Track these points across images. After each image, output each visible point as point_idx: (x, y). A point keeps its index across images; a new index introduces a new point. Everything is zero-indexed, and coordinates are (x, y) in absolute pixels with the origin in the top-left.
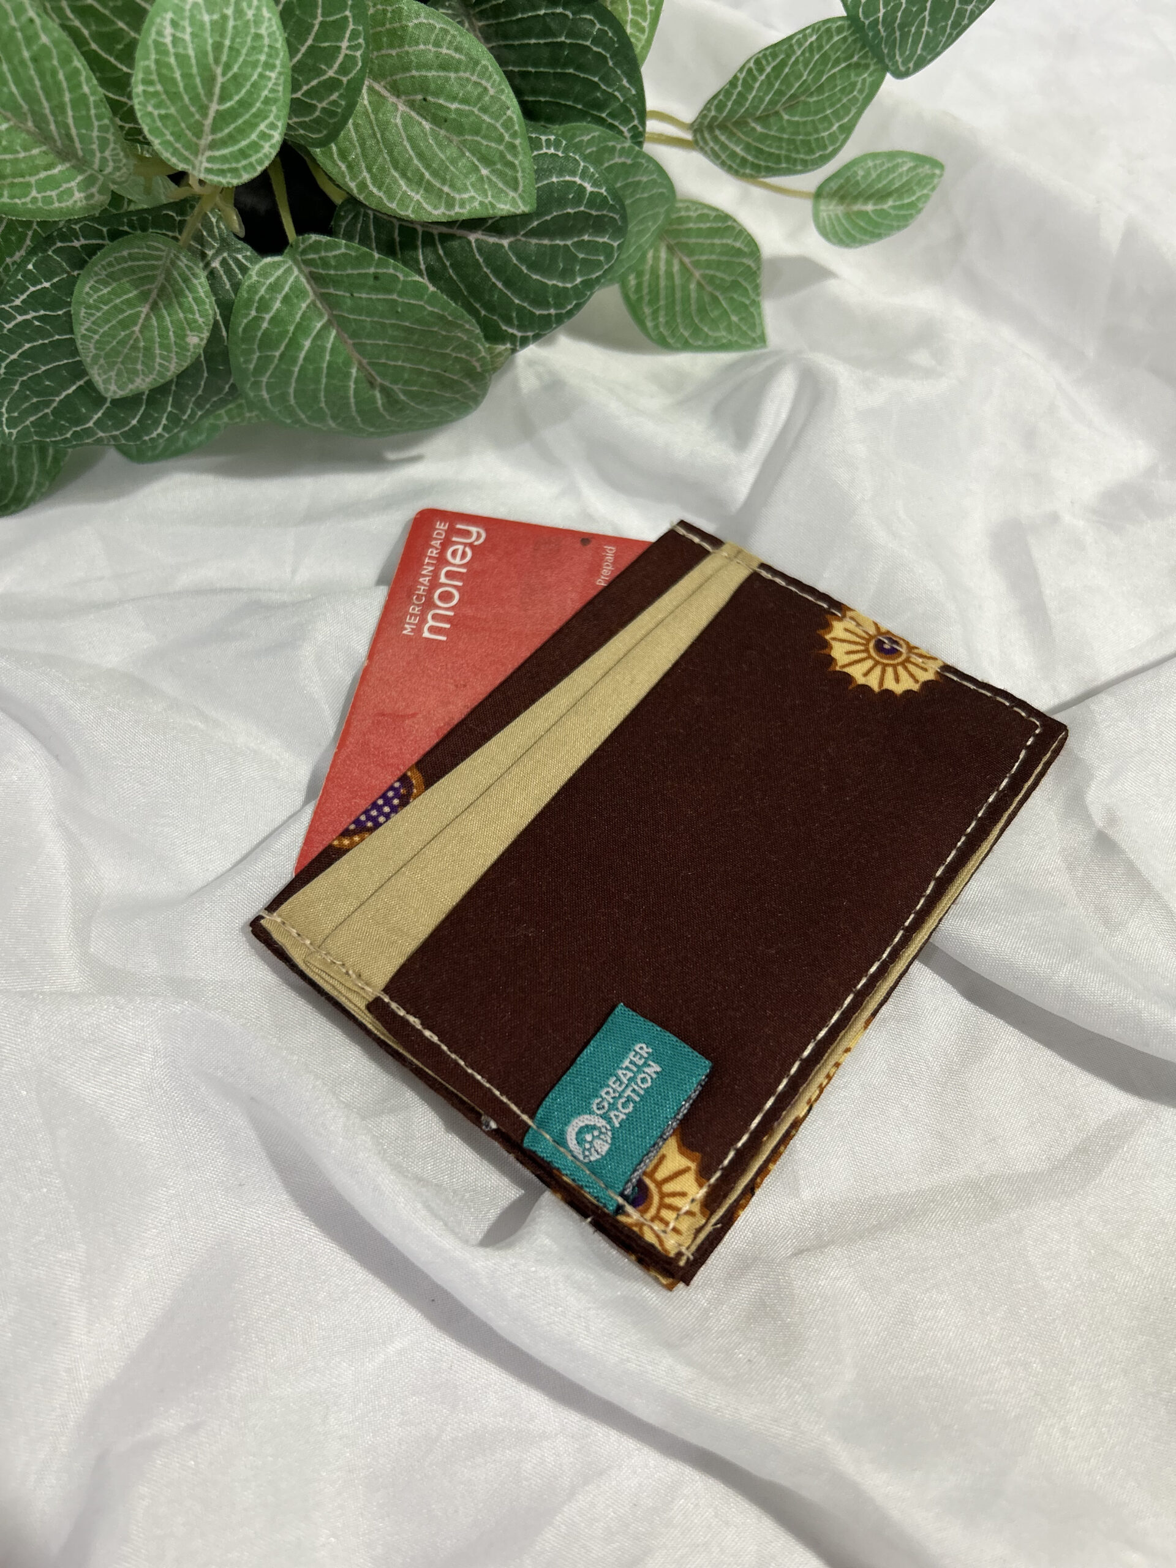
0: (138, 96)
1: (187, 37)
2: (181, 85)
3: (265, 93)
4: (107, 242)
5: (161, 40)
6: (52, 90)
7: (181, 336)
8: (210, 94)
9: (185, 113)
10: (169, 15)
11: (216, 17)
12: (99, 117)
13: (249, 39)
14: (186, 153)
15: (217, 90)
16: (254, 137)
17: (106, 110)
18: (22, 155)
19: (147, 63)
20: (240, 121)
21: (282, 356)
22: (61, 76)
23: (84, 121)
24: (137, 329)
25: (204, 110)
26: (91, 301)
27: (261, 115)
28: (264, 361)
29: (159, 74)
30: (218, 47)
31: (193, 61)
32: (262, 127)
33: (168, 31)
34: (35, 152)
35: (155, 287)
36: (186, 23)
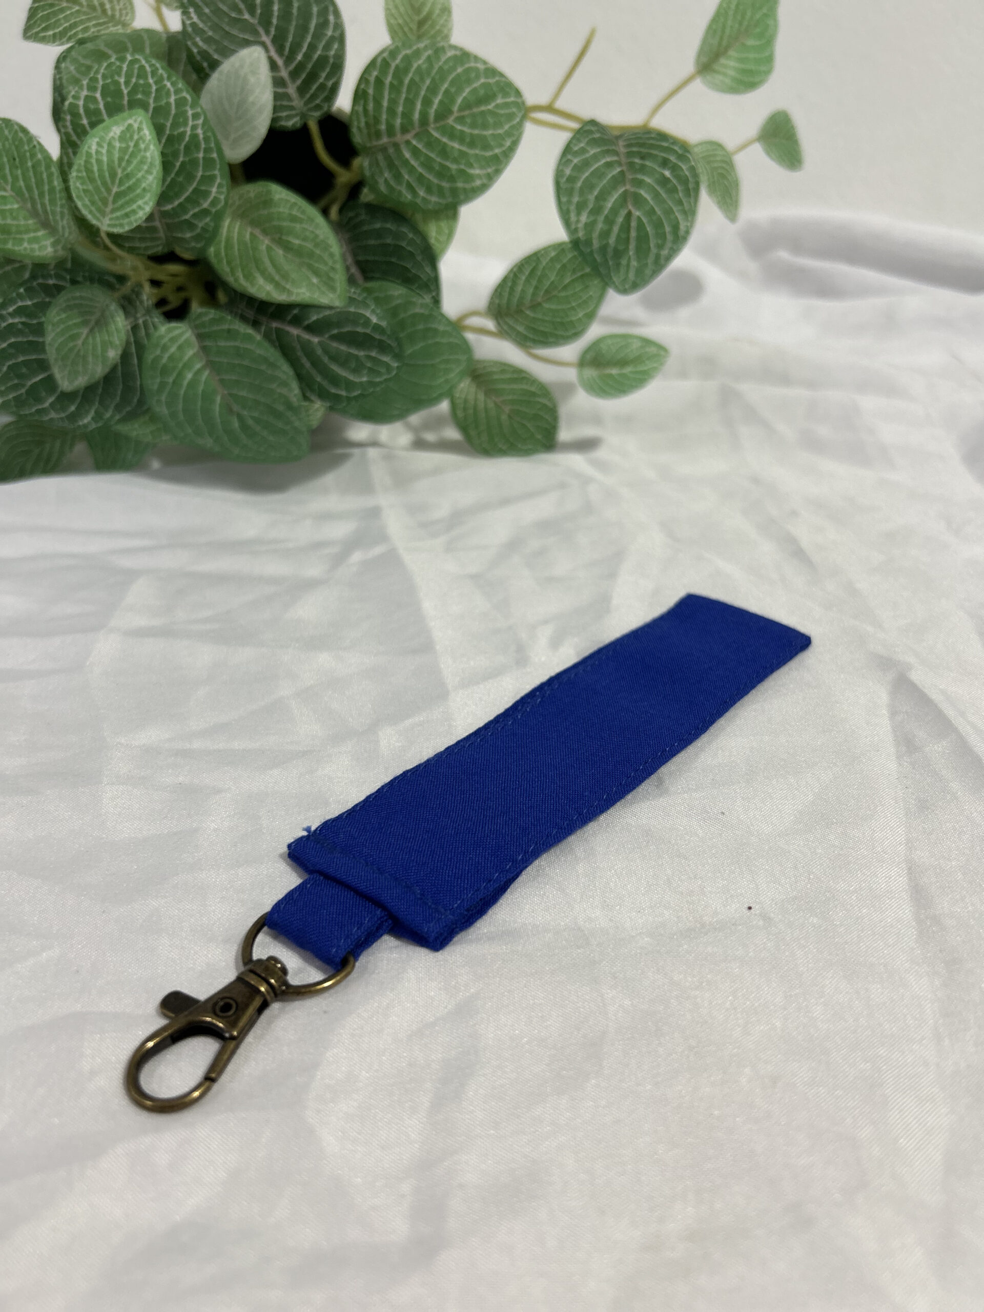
0: (73, 178)
1: (104, 151)
2: (97, 175)
3: (144, 185)
4: (68, 285)
5: (89, 151)
6: (40, 183)
7: (104, 351)
8: (113, 182)
9: (97, 189)
10: (97, 140)
11: (124, 145)
12: (61, 199)
13: (139, 158)
14: (98, 215)
15: (117, 181)
16: (134, 207)
17: (64, 194)
18: (22, 222)
19: (81, 161)
20: (127, 198)
21: (174, 382)
22: (45, 176)
23: (52, 201)
24: (80, 342)
25: (109, 191)
26: (56, 320)
27: (140, 197)
28: (163, 385)
29: (85, 167)
30: (121, 159)
31: (105, 164)
32: (140, 202)
33: (94, 147)
34: (30, 222)
35: (93, 318)
36: (105, 146)
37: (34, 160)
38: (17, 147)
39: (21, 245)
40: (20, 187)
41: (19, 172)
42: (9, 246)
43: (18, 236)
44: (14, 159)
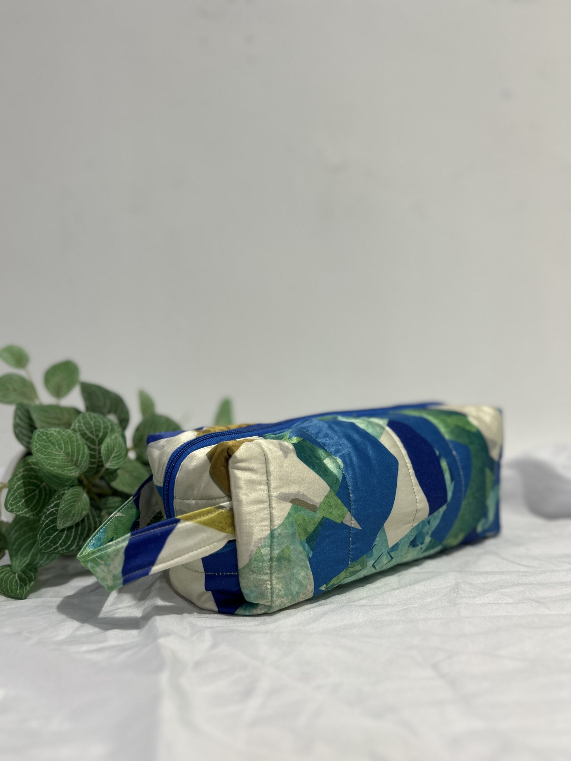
37: (78, 443)
38: (70, 439)
39: (64, 471)
40: (69, 452)
41: (70, 447)
42: (60, 472)
43: (63, 468)
44: (68, 442)
